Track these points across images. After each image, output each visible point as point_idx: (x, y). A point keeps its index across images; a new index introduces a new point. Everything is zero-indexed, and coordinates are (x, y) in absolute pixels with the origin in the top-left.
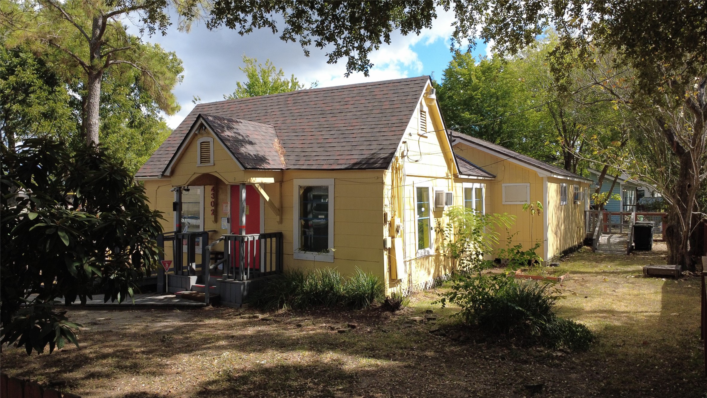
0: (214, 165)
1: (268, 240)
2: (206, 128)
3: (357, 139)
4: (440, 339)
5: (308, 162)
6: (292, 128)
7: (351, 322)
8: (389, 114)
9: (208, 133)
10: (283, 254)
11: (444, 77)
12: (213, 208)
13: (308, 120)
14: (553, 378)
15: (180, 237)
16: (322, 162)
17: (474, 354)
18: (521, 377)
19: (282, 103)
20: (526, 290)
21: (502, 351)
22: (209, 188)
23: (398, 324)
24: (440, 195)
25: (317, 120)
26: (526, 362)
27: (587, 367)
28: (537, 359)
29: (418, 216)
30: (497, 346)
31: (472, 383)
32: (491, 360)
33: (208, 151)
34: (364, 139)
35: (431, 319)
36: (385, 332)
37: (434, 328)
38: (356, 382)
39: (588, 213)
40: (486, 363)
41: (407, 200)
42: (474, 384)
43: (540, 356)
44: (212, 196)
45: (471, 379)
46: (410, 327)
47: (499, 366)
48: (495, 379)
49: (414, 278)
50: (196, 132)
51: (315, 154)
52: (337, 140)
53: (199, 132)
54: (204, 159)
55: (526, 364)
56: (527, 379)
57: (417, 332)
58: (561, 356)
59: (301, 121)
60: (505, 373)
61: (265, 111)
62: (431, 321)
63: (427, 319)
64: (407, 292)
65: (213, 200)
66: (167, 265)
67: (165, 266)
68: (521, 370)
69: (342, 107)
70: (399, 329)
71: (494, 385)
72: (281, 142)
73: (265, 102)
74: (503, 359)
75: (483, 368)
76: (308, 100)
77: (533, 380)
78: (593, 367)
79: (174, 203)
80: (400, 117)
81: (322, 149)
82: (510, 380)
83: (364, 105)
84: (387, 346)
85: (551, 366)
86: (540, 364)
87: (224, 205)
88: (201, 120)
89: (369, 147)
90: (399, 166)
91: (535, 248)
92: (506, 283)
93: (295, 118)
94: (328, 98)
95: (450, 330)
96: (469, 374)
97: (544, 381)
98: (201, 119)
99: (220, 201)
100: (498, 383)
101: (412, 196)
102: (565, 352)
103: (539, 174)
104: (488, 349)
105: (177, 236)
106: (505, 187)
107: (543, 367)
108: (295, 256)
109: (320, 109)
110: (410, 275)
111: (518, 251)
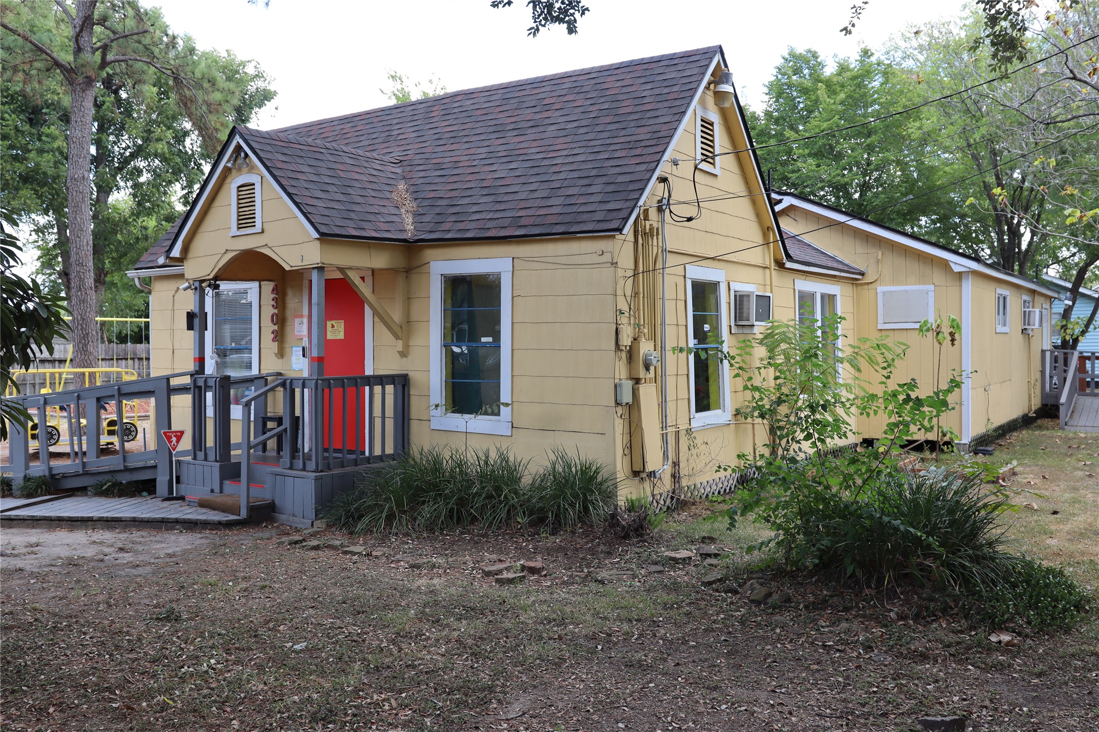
0: (263, 232)
1: (378, 389)
2: (246, 155)
3: (562, 176)
4: (724, 600)
5: (461, 226)
6: (434, 161)
7: (530, 559)
8: (632, 124)
9: (252, 168)
10: (409, 419)
11: (766, 98)
12: (276, 327)
13: (468, 146)
14: (991, 701)
15: (201, 383)
16: (489, 225)
17: (799, 635)
18: (911, 696)
19: (421, 116)
20: (925, 490)
21: (866, 629)
22: (268, 286)
23: (634, 566)
24: (745, 299)
25: (487, 143)
26: (924, 657)
27: (1076, 670)
28: (953, 650)
29: (696, 341)
30: (856, 617)
31: (786, 709)
32: (838, 650)
33: (252, 203)
34: (575, 175)
35: (709, 555)
36: (602, 582)
37: (715, 575)
38: (500, 702)
39: (1048, 354)
40: (825, 657)
41: (670, 306)
42: (790, 713)
43: (958, 643)
44: (273, 303)
45: (783, 699)
46: (660, 572)
47: (858, 667)
48: (844, 701)
49: (684, 469)
50: (229, 165)
51: (475, 208)
52: (522, 180)
53: (234, 164)
54: (245, 219)
55: (922, 662)
56: (925, 701)
57: (675, 583)
58: (1008, 644)
59: (454, 147)
60: (871, 685)
61: (387, 134)
62: (709, 561)
63: (701, 555)
64: (668, 501)
65: (276, 311)
66: (174, 439)
67: (170, 442)
68: (910, 678)
69: (538, 116)
70: (634, 576)
71: (842, 717)
72: (412, 189)
73: (390, 117)
74: (869, 648)
75: (818, 671)
76: (472, 107)
77: (941, 703)
78: (1090, 670)
79: (188, 313)
80: (655, 128)
81: (490, 199)
82: (882, 703)
83: (581, 109)
84: (596, 614)
85: (987, 669)
86: (959, 662)
87: (297, 321)
88: (237, 139)
89: (584, 190)
90: (651, 229)
91: (949, 391)
92: (879, 473)
93: (441, 142)
94: (512, 101)
95: (749, 579)
96: (780, 686)
97: (968, 706)
98: (237, 137)
99: (289, 313)
100: (852, 713)
101: (681, 296)
102: (1019, 634)
103: (952, 265)
104: (833, 624)
105: (195, 382)
106: (884, 293)
107: (967, 670)
108: (435, 424)
109: (494, 122)
110: (676, 464)
111: (908, 395)
